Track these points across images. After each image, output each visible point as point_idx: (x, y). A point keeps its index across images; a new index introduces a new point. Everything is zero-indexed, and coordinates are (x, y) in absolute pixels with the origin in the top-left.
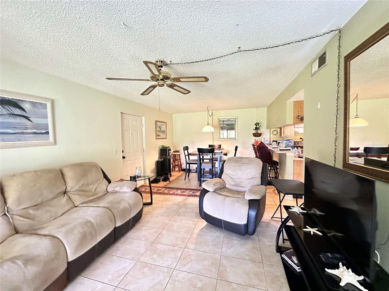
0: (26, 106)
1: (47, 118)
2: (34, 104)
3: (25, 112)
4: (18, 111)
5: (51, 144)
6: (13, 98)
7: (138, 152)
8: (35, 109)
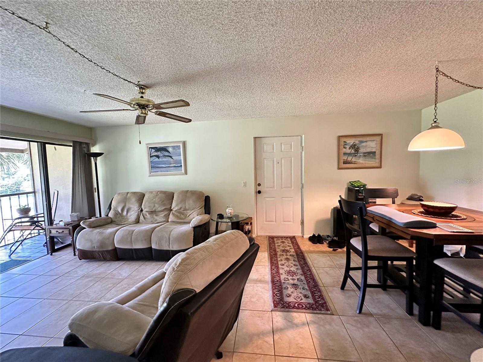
0: (170, 149)
1: (181, 156)
2: (174, 147)
3: (170, 153)
4: (167, 154)
5: (183, 174)
6: (164, 146)
7: (291, 187)
8: (175, 151)
